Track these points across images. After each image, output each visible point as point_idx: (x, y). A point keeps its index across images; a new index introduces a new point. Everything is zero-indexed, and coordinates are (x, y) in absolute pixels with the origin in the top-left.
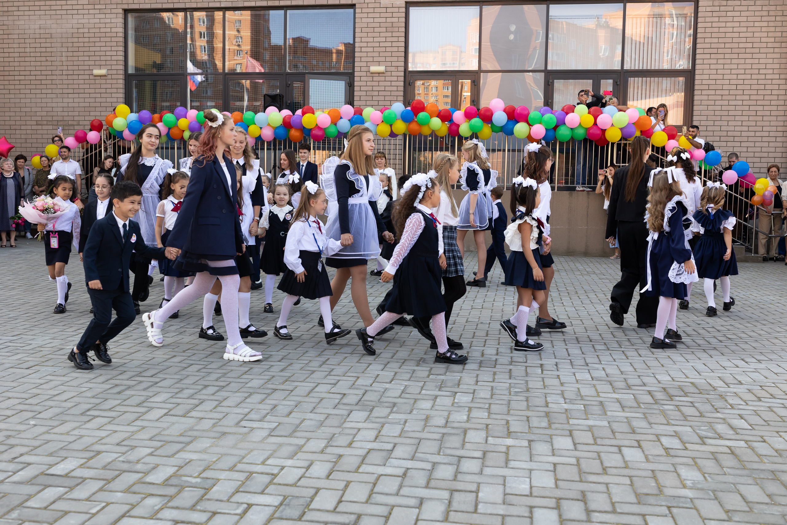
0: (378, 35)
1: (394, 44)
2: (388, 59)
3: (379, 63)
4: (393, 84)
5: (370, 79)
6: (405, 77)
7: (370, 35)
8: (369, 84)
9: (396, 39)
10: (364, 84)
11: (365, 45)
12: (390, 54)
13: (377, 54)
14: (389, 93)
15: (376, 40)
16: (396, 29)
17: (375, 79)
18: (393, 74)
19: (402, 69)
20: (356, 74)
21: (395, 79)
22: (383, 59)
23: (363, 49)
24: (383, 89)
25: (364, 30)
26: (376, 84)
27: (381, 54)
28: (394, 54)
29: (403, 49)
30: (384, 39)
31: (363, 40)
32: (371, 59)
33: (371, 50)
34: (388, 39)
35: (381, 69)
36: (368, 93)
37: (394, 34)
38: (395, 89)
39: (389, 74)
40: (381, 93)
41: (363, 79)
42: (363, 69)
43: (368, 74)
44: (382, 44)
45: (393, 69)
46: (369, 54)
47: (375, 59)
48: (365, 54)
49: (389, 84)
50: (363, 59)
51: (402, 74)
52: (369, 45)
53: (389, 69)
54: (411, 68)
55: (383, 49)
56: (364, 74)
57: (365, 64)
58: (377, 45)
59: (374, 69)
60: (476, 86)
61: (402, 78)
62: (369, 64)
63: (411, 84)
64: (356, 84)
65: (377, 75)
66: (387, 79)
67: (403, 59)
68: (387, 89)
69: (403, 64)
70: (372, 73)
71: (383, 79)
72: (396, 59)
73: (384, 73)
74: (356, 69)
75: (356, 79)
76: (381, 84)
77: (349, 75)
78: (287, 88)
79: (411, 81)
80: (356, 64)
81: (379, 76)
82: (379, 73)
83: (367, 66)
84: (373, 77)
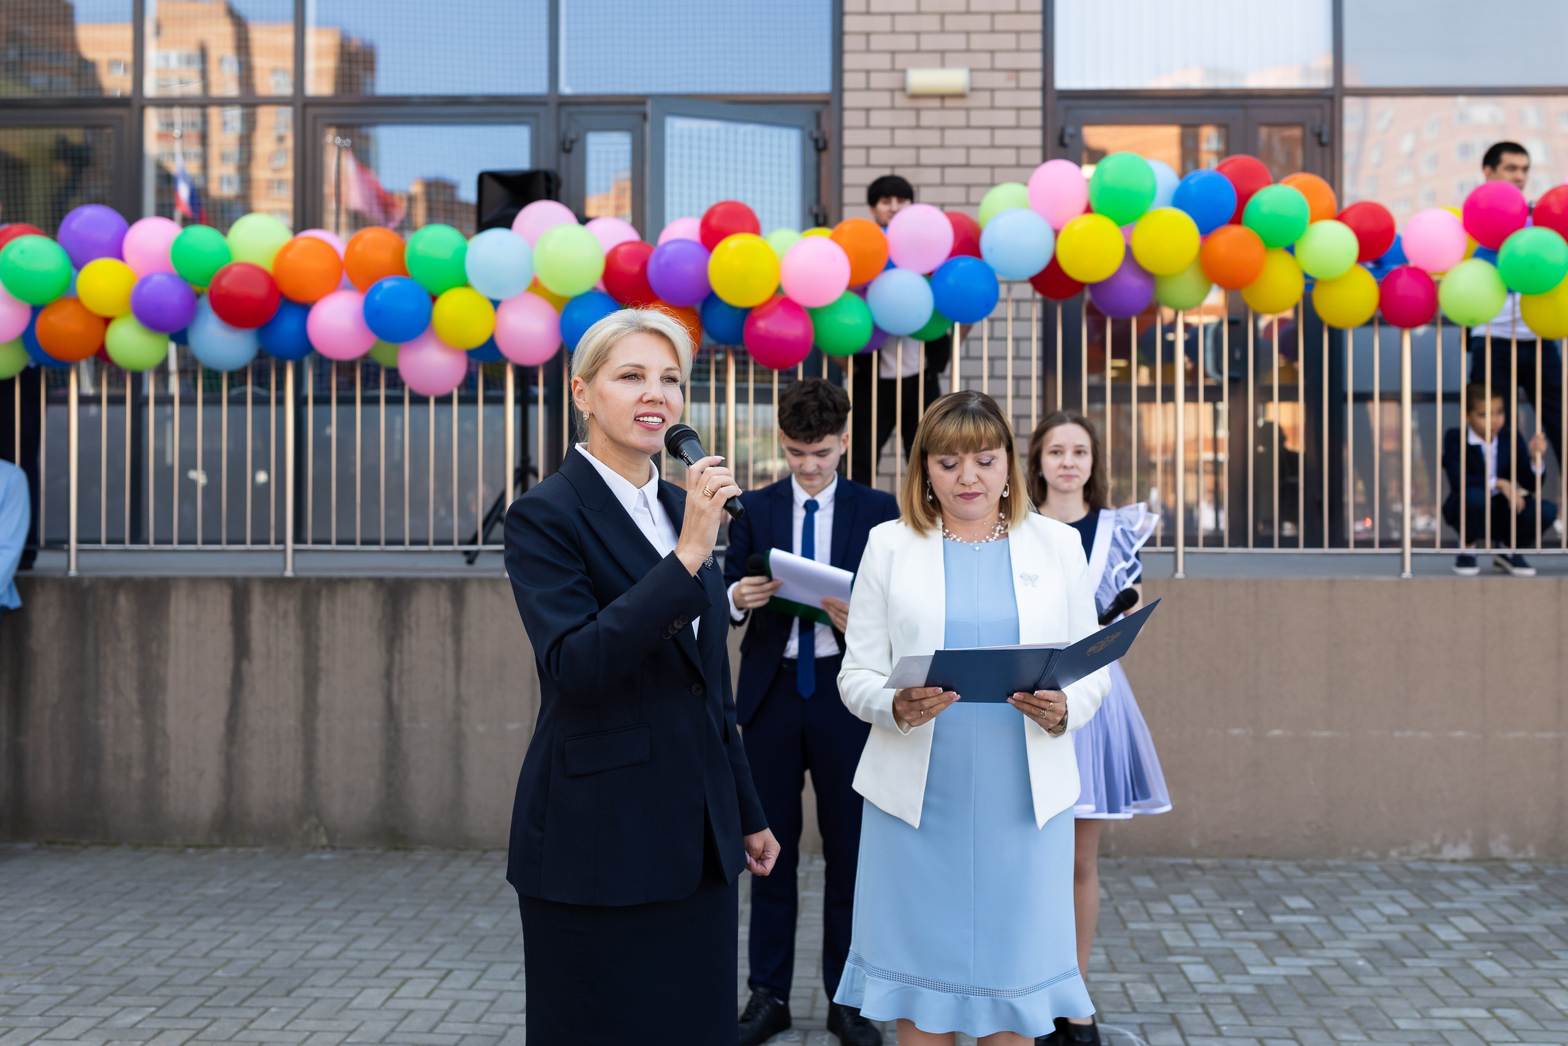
2: (977, 41)
3: (942, 57)
4: (1001, 137)
5: (909, 118)
6: (1044, 108)
8: (902, 137)
10: (883, 137)
12: (984, 22)
13: (933, 23)
14: (984, 175)
17: (927, 118)
18: (1001, 99)
19: (1036, 80)
20: (849, 99)
21: (1009, 118)
22: (959, 42)
23: (877, 4)
24: (959, 157)
26: (933, 137)
27: (951, 22)
28: (1001, 22)
29: (1038, 3)
32: (909, 42)
33: (909, 5)
35: (954, 78)
38: (1009, 157)
39: (983, 99)
40: (951, 175)
41: (876, 118)
42: (877, 80)
43: (900, 100)
45: (998, 80)
46: (902, 23)
47: (927, 42)
48: (884, 23)
49: (984, 138)
50: (876, 42)
51: (1036, 99)
53: (983, 79)
54: (1064, 81)
56: (884, 99)
57: (884, 61)
59: (922, 78)
60: (1327, 150)
61: (1036, 118)
62: (901, 61)
63: (1067, 140)
64: (849, 138)
65: (936, 103)
66: (977, 118)
67: (1036, 41)
68: (977, 157)
69: (1036, 60)
70: (915, 96)
71: (958, 118)
72: (1009, 41)
73: (961, 96)
74: (850, 80)
75: (849, 118)
76: (952, 137)
77: (818, 107)
78: (563, 156)
79: (1070, 130)
80: (849, 61)
81: (943, 108)
82: (941, 97)
83: (893, 70)
84: (918, 109)
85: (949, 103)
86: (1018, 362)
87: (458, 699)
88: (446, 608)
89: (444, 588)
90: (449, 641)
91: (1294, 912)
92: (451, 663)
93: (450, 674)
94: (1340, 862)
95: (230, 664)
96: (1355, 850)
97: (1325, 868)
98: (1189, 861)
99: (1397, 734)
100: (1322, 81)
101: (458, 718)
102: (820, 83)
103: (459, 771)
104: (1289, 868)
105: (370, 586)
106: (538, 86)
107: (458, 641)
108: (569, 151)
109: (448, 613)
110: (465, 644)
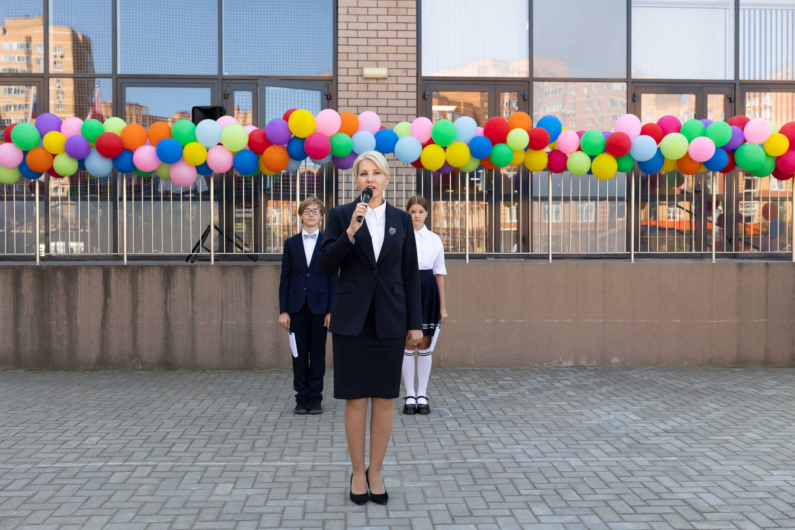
0: (374, 19)
1: (400, 34)
2: (391, 57)
3: (377, 63)
4: (401, 95)
5: (364, 87)
6: (417, 84)
7: (361, 18)
8: (361, 95)
9: (403, 27)
10: (354, 95)
11: (354, 34)
12: (394, 50)
13: (373, 49)
14: (394, 110)
15: (371, 26)
16: (404, 11)
17: (371, 87)
18: (400, 80)
19: (414, 73)
20: (340, 79)
21: (404, 88)
22: (384, 57)
23: (351, 42)
25: (351, 11)
26: (374, 95)
27: (381, 49)
28: (400, 50)
29: (414, 42)
30: (384, 27)
31: (351, 26)
32: (364, 57)
33: (364, 42)
34: (391, 27)
35: (382, 72)
37: (400, 19)
38: (404, 103)
39: (393, 80)
41: (351, 87)
42: (351, 72)
43: (360, 80)
44: (381, 34)
45: (399, 72)
46: (361, 49)
47: (371, 57)
48: (354, 49)
49: (393, 95)
50: (351, 57)
51: (414, 80)
52: (361, 34)
53: (394, 72)
54: (425, 73)
55: (384, 42)
56: (354, 80)
57: (354, 64)
58: (374, 34)
59: (370, 71)
60: (527, 102)
61: (414, 88)
62: (361, 64)
63: (426, 97)
64: (340, 95)
65: (375, 81)
66: (391, 88)
67: (414, 58)
68: (391, 103)
69: (414, 65)
70: (366, 79)
71: (384, 87)
72: (404, 57)
73: (385, 79)
74: (340, 72)
75: (340, 87)
76: (381, 95)
77: (328, 82)
78: (225, 100)
79: (427, 93)
80: (340, 64)
81: (377, 83)
82: (377, 79)
83: (358, 68)
84: (368, 84)
85: (379, 81)
86: (407, 184)
87: (193, 312)
88: (188, 276)
89: (187, 269)
90: (189, 289)
91: (506, 381)
92: (190, 298)
93: (190, 302)
94: (525, 368)
95: (103, 299)
96: (531, 363)
97: (520, 370)
98: (471, 369)
99: (546, 321)
100: (524, 74)
101: (193, 319)
102: (329, 73)
103: (194, 339)
104: (507, 370)
105: (158, 268)
106: (214, 72)
107: (193, 289)
108: (227, 98)
109: (189, 279)
110: (196, 291)
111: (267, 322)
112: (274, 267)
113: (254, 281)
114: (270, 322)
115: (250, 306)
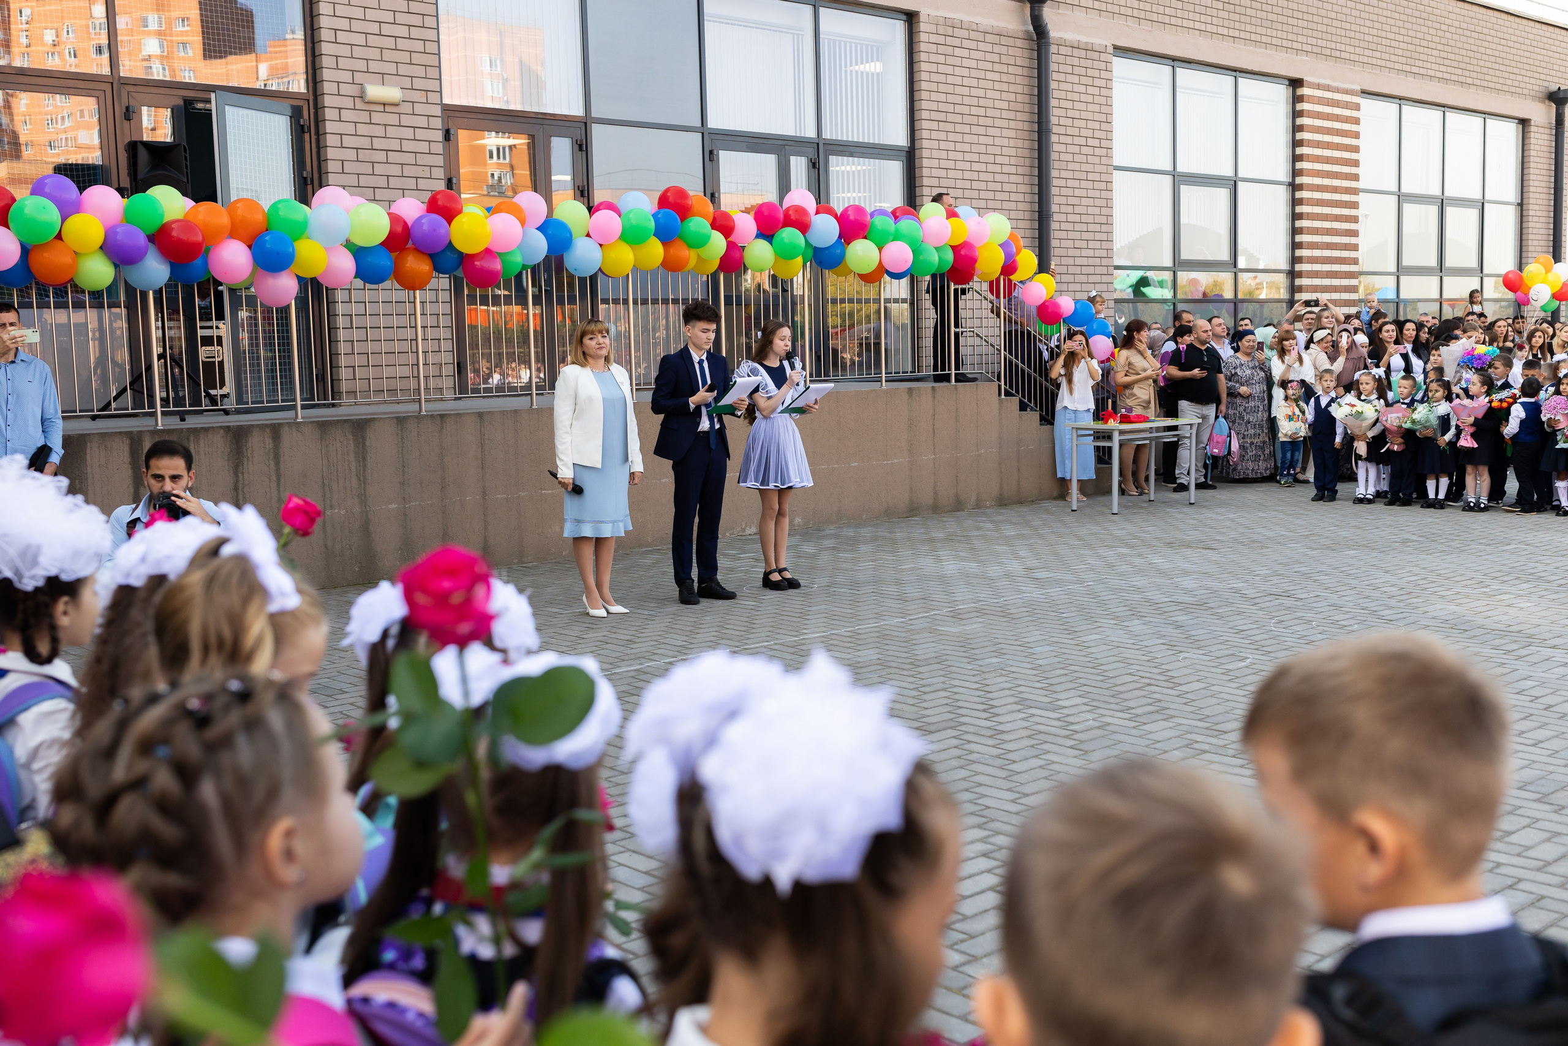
1: (414, 32)
2: (402, 69)
3: (383, 78)
4: (419, 134)
5: (365, 117)
6: (441, 116)
8: (362, 129)
9: (416, 20)
10: (351, 129)
11: (345, 24)
12: (406, 57)
13: (376, 54)
14: (410, 159)
15: (370, 15)
17: (376, 118)
18: (419, 109)
19: (435, 98)
20: (326, 101)
21: (423, 122)
22: (392, 68)
23: (342, 37)
24: (396, 145)
26: (380, 131)
27: (386, 55)
28: (416, 58)
30: (389, 17)
31: (340, 10)
32: (362, 65)
33: (360, 39)
34: (400, 18)
35: (391, 93)
36: (362, 155)
37: (413, 7)
38: (424, 147)
39: (408, 108)
40: (394, 157)
41: (346, 115)
42: (344, 89)
43: (359, 104)
44: (386, 29)
45: (416, 96)
46: (357, 52)
47: (374, 67)
48: (347, 50)
49: (409, 133)
50: (342, 63)
51: (437, 110)
52: (356, 26)
53: (409, 95)
54: (448, 99)
55: (391, 43)
56: (350, 103)
57: (347, 77)
58: (375, 28)
59: (375, 91)
61: (438, 123)
62: (359, 77)
63: (451, 138)
64: (328, 127)
65: (381, 108)
66: (406, 120)
67: (435, 73)
69: (434, 85)
70: (369, 102)
71: (393, 119)
72: (420, 71)
73: (396, 105)
74: (325, 87)
75: (328, 114)
76: (391, 131)
77: (302, 103)
78: (126, 123)
79: (453, 131)
80: (324, 74)
81: (385, 112)
82: (384, 105)
83: (353, 83)
84: (370, 111)
85: (388, 109)
88: (269, 443)
89: (268, 430)
90: (272, 463)
102: (298, 87)
108: (130, 120)
109: (271, 446)
110: (282, 465)
111: (390, 506)
112: (395, 420)
113: (368, 443)
114: (394, 506)
115: (365, 484)
